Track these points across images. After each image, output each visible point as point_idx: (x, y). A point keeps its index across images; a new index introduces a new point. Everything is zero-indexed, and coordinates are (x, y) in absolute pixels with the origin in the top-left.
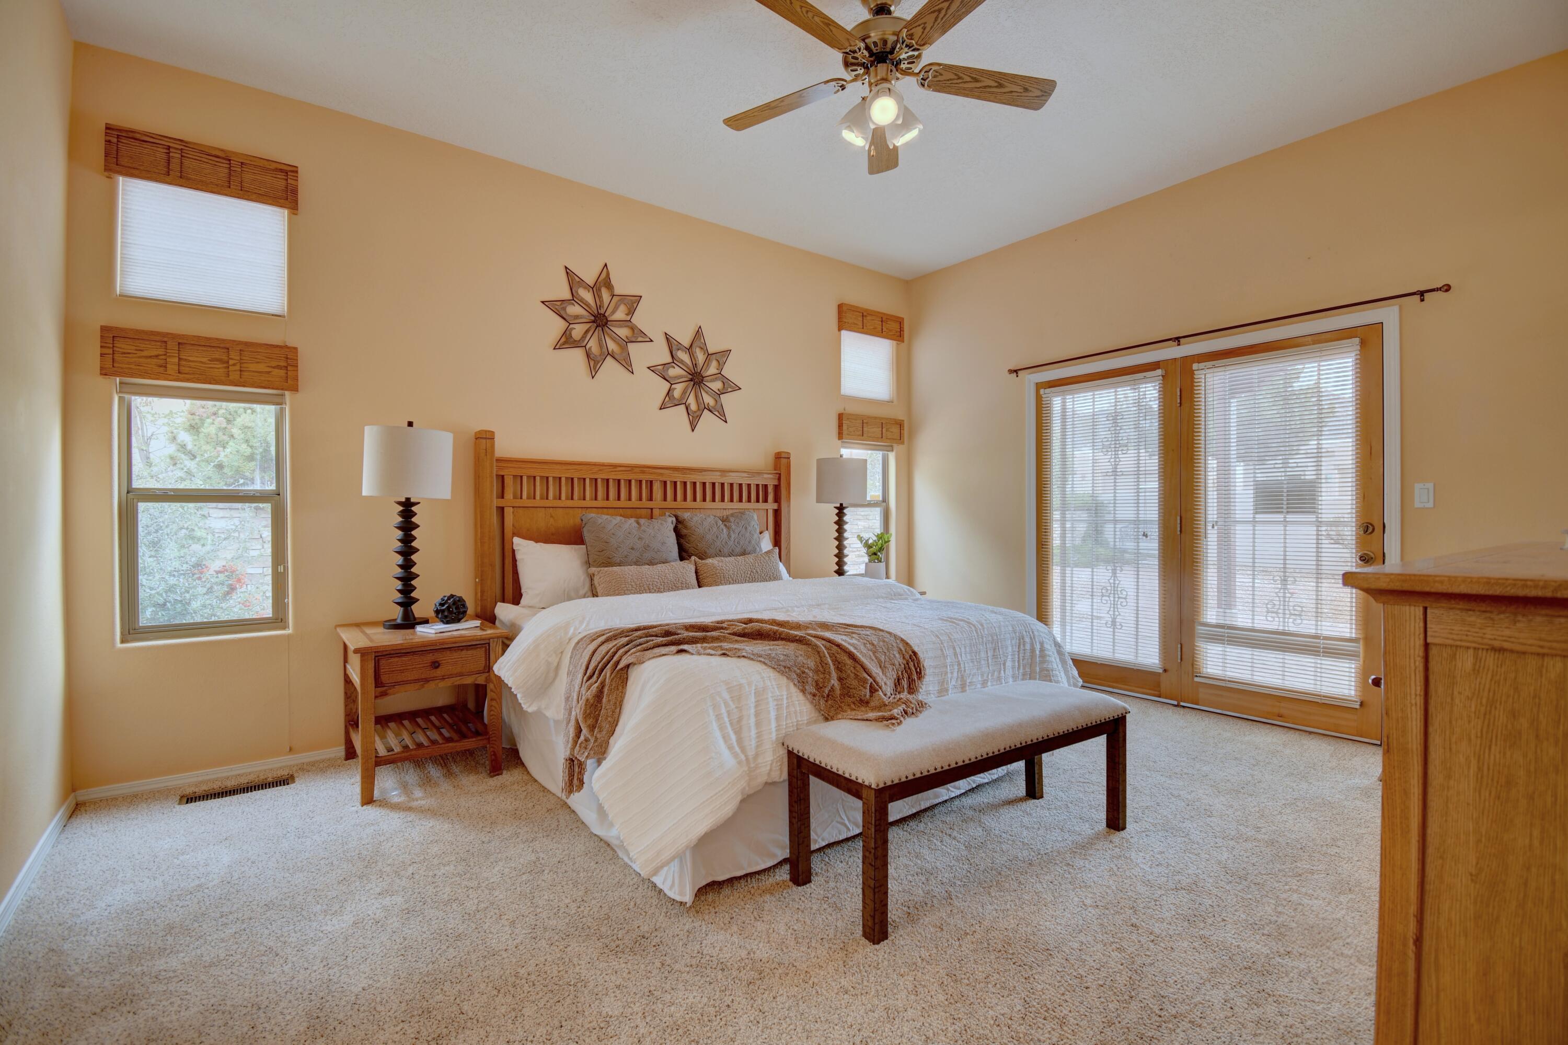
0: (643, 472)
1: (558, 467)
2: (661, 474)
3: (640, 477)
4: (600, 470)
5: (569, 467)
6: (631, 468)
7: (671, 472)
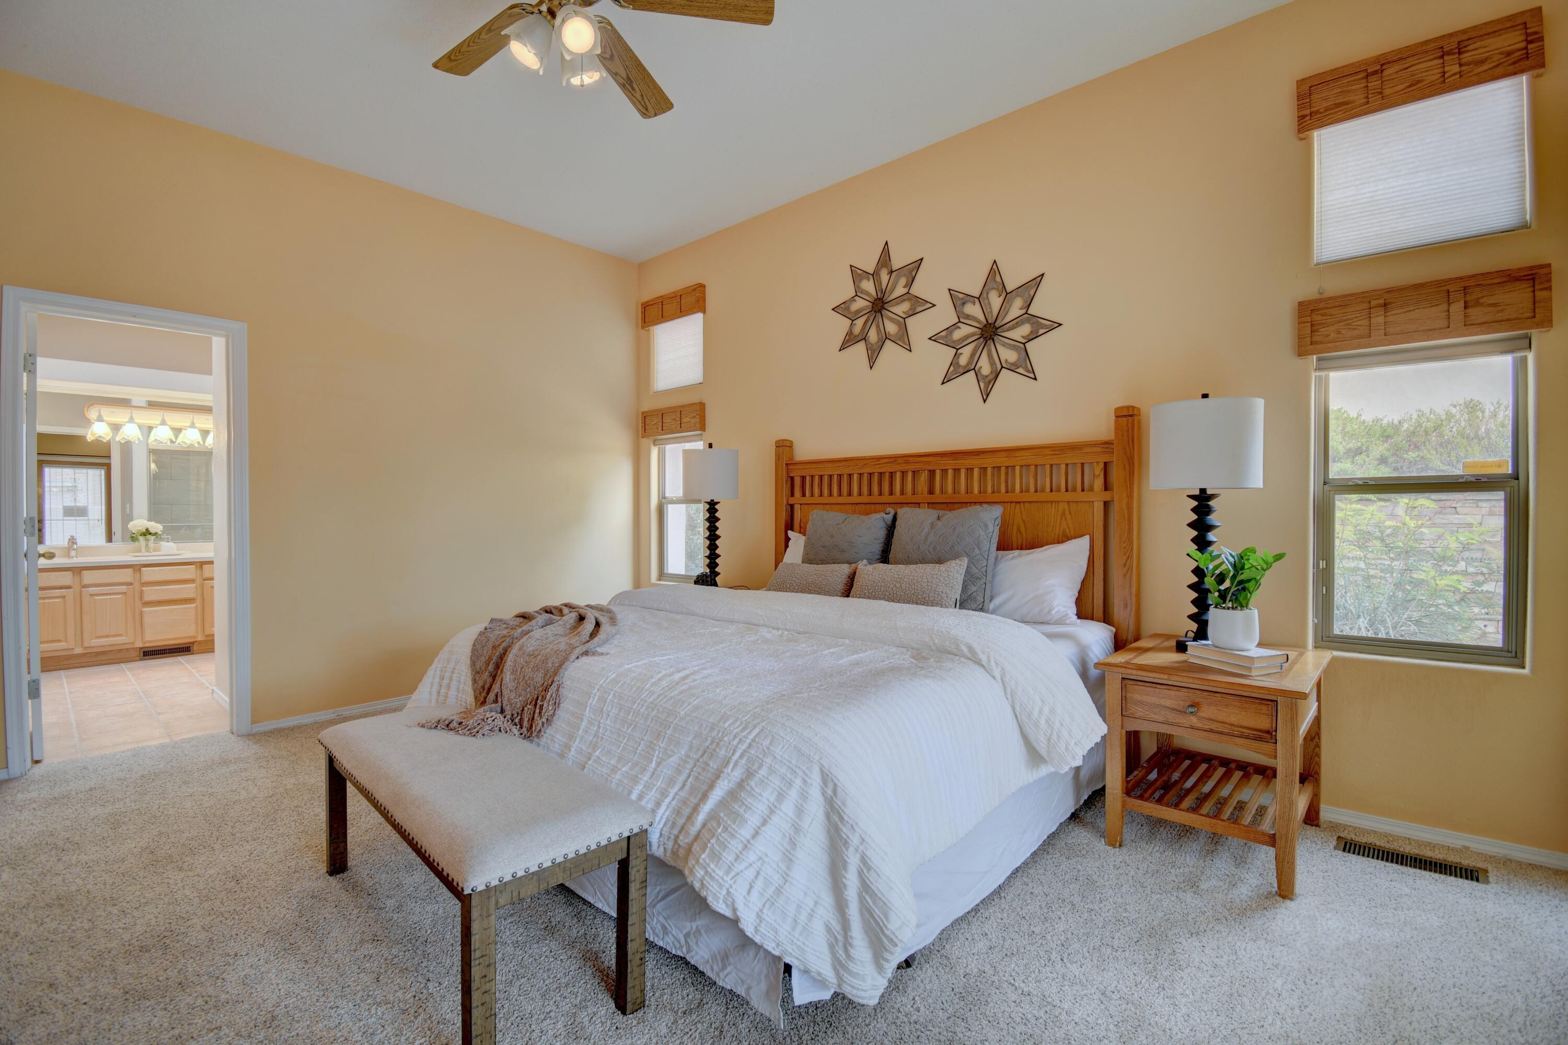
0: (907, 462)
1: (830, 465)
2: (928, 463)
3: (904, 467)
4: (865, 464)
5: (839, 464)
6: (894, 459)
7: (939, 458)
